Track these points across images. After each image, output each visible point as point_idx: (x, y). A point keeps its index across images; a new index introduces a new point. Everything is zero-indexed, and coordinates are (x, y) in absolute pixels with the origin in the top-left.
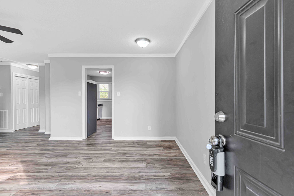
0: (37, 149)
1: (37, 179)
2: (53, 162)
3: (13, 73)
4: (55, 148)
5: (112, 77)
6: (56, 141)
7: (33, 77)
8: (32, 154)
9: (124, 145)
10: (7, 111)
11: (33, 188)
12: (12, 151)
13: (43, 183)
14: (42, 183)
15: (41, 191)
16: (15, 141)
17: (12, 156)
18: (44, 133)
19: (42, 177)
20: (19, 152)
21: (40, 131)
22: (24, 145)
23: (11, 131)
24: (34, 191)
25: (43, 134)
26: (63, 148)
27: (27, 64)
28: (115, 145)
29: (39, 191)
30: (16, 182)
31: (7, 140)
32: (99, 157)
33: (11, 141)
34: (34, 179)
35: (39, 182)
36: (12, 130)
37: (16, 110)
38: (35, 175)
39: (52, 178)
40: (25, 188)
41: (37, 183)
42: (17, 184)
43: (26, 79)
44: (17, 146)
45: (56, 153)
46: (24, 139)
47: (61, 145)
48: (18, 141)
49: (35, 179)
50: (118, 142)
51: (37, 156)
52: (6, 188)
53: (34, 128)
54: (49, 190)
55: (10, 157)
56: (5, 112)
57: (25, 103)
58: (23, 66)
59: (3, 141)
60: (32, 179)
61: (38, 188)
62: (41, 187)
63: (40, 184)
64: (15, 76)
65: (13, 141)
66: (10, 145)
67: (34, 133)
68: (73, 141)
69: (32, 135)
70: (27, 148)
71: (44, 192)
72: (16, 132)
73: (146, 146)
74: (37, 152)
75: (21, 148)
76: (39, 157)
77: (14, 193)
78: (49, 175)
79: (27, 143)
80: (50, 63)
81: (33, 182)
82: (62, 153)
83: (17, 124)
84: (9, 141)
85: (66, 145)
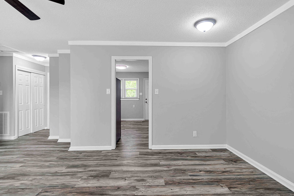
0: (62, 166)
2: (97, 187)
3: (15, 65)
4: (85, 164)
5: (148, 72)
6: (80, 152)
7: (37, 71)
8: (58, 173)
9: (170, 156)
10: (8, 113)
12: (29, 169)
16: (25, 153)
17: (34, 177)
18: (57, 140)
20: (38, 170)
21: (50, 138)
22: (40, 158)
23: (13, 138)
25: (55, 142)
26: (95, 163)
27: (33, 55)
28: (159, 157)
31: (13, 151)
32: (153, 177)
33: (19, 152)
36: (14, 136)
37: (18, 111)
43: (30, 73)
44: (32, 160)
45: (90, 171)
46: (35, 149)
47: (89, 158)
48: (30, 153)
50: (160, 153)
51: (68, 177)
53: (40, 134)
55: (30, 179)
56: (6, 115)
57: (28, 103)
58: (28, 57)
59: (10, 153)
64: (18, 70)
65: (23, 153)
66: (21, 160)
67: (43, 140)
68: (101, 151)
69: (42, 143)
70: (47, 164)
72: (19, 139)
73: (199, 158)
74: (64, 170)
75: (40, 164)
76: (72, 178)
79: (42, 156)
80: (70, 54)
82: (99, 171)
83: (20, 129)
84: (17, 153)
85: (95, 157)
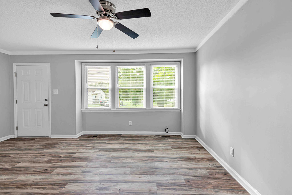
1: (35, 184)
11: (39, 176)
13: (29, 180)
14: (31, 180)
15: (32, 174)
19: (29, 186)
24: (38, 173)
29: (34, 173)
30: (56, 181)
34: (39, 184)
35: (34, 181)
38: (37, 189)
39: (19, 185)
40: (46, 176)
41: (35, 180)
42: (54, 179)
49: (37, 184)
52: (62, 176)
54: (25, 174)
60: (40, 184)
61: (35, 175)
62: (32, 176)
63: (32, 179)
71: (29, 173)
77: (53, 172)
78: (21, 188)
81: (39, 180)
